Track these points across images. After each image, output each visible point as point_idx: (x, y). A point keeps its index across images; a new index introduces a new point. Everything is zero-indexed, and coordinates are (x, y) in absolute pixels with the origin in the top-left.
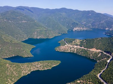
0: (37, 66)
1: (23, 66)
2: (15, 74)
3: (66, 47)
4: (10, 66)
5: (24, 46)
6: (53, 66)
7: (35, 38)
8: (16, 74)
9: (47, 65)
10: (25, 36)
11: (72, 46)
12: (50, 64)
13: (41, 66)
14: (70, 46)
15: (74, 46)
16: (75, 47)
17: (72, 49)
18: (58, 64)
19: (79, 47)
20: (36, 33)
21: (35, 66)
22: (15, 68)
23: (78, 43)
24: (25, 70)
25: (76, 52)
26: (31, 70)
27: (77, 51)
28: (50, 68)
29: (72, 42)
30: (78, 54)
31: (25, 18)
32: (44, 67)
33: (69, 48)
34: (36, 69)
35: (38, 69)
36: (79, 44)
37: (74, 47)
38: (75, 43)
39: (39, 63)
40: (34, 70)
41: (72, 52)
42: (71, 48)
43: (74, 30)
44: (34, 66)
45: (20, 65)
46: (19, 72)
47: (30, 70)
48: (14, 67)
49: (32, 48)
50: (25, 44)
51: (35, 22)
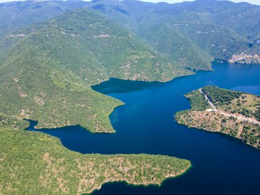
0: (121, 168)
1: (83, 165)
2: (61, 185)
3: (210, 114)
4: (53, 162)
5: (96, 100)
6: (167, 176)
7: (125, 79)
8: (64, 186)
9: (150, 169)
11: (227, 115)
12: (158, 168)
13: (131, 172)
14: (222, 113)
15: (234, 116)
16: (241, 118)
17: (229, 124)
18: (183, 171)
19: (252, 120)
20: (128, 66)
21: (116, 167)
22: (63, 169)
23: (249, 109)
24: (88, 178)
25: (241, 135)
26: (104, 178)
27: (244, 131)
28: (158, 182)
29: (228, 100)
30: (248, 143)
31: (108, 28)
32: (140, 175)
33: (220, 120)
34: (118, 178)
35: (122, 180)
36: (254, 110)
37: (235, 120)
38: (239, 105)
39: (128, 162)
40: (113, 180)
41: (227, 132)
42: (224, 121)
43: (231, 61)
44: (113, 166)
45: (77, 160)
46: (71, 180)
47: (102, 178)
48: (60, 165)
49: (115, 107)
50: (99, 95)
51: (128, 37)
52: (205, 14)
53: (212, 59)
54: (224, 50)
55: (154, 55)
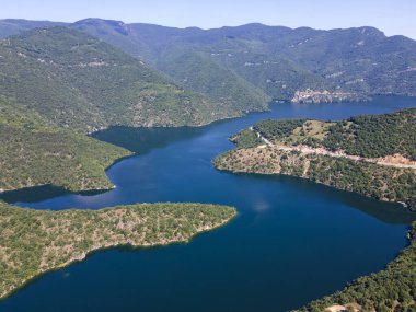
0: (121, 225)
1: (51, 225)
2: (6, 258)
3: (264, 151)
5: (81, 145)
6: (200, 230)
8: (13, 258)
9: (171, 221)
10: (97, 116)
11: (288, 149)
12: (184, 218)
13: (138, 228)
14: (281, 147)
15: (297, 148)
16: (306, 150)
17: (291, 161)
18: (224, 221)
19: (321, 151)
20: (139, 106)
21: (112, 225)
22: (9, 231)
23: (315, 137)
24: (61, 244)
25: (308, 173)
26: (91, 242)
27: (312, 167)
28: (185, 239)
29: (288, 131)
30: (318, 181)
31: (103, 53)
32: (154, 230)
33: (279, 157)
34: (116, 241)
35: (124, 242)
36: (321, 137)
37: (298, 153)
38: (303, 134)
39: (133, 214)
40: (107, 245)
41: (288, 173)
42: (284, 158)
43: (294, 100)
44: (107, 223)
45: (39, 218)
47: (86, 244)
48: (5, 226)
49: (116, 158)
51: (139, 65)
52: (253, 42)
53: (269, 99)
54: (284, 86)
55: (181, 89)
